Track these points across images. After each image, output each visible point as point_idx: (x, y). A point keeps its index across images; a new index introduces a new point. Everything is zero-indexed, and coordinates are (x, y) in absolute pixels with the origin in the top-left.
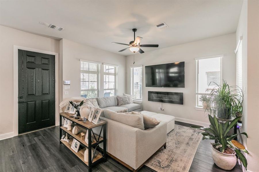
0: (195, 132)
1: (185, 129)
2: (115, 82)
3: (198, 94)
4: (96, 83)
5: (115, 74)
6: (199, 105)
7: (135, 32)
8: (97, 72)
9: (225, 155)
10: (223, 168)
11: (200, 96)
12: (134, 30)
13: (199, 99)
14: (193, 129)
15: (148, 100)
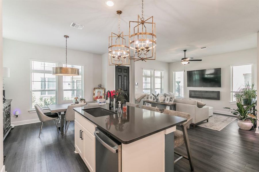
2: (161, 83)
3: (233, 92)
4: (150, 84)
5: (161, 78)
6: (233, 101)
8: (151, 77)
9: (244, 122)
10: (244, 129)
11: (234, 94)
12: (185, 51)
13: (233, 96)
15: (190, 97)
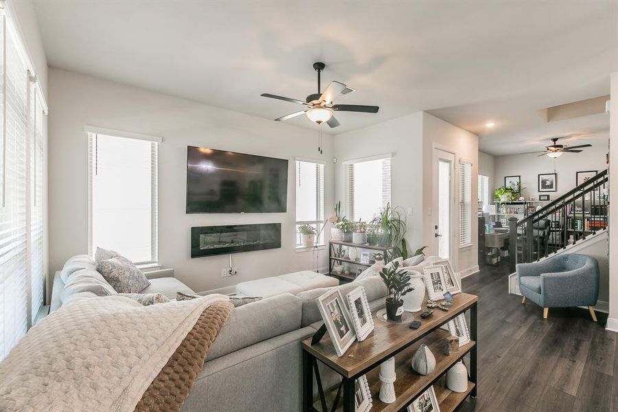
7: (319, 71)
12: (319, 66)
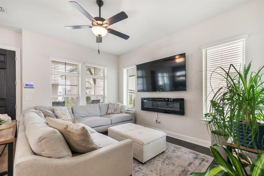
0: (196, 158)
1: (182, 152)
14: (195, 154)
15: (141, 109)
